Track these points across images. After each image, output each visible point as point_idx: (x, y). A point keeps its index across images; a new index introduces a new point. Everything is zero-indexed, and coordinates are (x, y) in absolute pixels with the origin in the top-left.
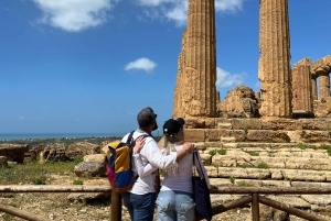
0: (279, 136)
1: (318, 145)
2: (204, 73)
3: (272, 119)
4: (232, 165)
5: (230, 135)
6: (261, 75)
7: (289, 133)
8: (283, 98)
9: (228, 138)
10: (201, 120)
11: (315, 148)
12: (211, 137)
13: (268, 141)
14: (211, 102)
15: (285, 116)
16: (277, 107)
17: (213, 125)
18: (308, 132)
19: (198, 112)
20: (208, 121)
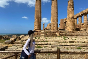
0: (54, 34)
1: (62, 36)
2: (38, 20)
3: (53, 30)
4: (40, 41)
5: (43, 34)
6: (51, 20)
7: (56, 34)
8: (56, 26)
9: (42, 35)
10: (37, 30)
11: (62, 37)
12: (39, 34)
13: (52, 35)
14: (40, 26)
15: (56, 30)
16: (54, 28)
17: (40, 32)
18: (61, 33)
19: (36, 29)
20: (39, 31)
